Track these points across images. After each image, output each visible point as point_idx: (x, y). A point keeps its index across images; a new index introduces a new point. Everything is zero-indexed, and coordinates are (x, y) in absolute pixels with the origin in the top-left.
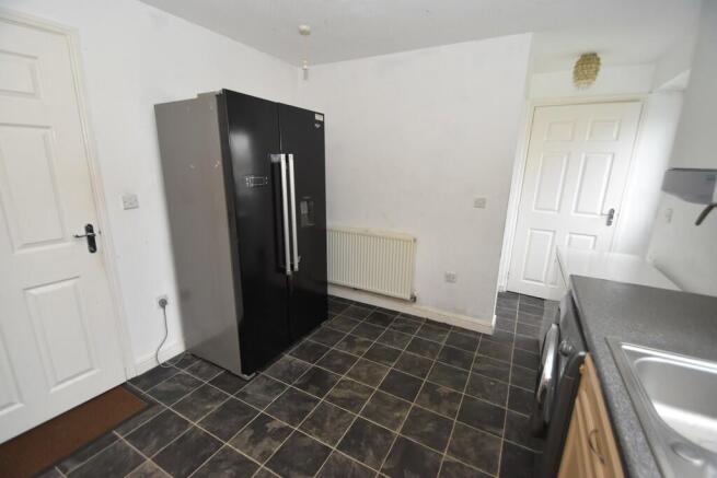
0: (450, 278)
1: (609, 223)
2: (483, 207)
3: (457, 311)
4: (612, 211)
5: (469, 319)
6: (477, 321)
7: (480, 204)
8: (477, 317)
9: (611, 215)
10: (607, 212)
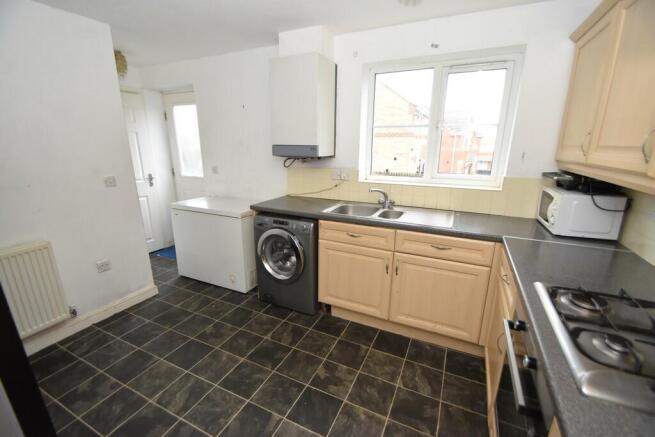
0: (103, 268)
1: (151, 184)
2: (114, 186)
3: (121, 295)
4: (150, 176)
5: (136, 293)
6: (142, 291)
7: (110, 182)
8: (140, 288)
9: (151, 178)
10: (147, 176)
